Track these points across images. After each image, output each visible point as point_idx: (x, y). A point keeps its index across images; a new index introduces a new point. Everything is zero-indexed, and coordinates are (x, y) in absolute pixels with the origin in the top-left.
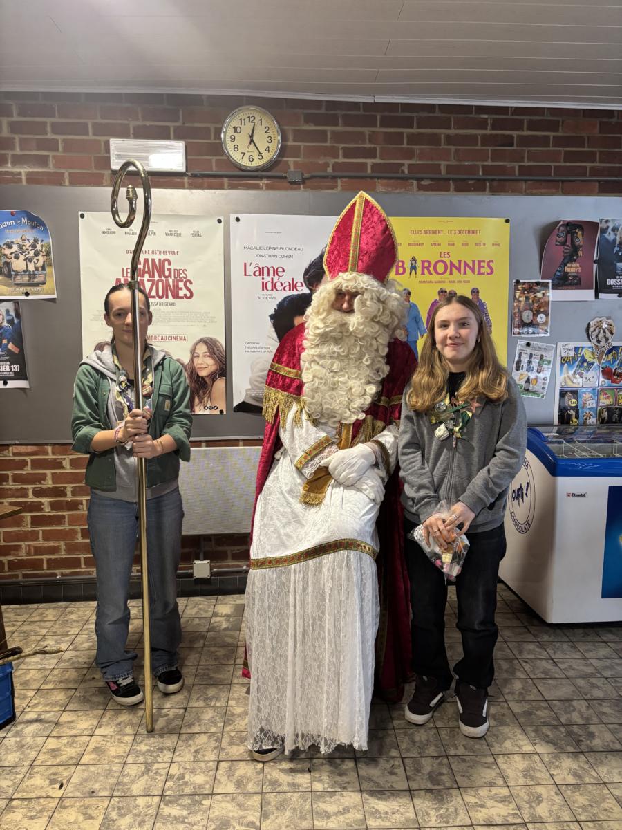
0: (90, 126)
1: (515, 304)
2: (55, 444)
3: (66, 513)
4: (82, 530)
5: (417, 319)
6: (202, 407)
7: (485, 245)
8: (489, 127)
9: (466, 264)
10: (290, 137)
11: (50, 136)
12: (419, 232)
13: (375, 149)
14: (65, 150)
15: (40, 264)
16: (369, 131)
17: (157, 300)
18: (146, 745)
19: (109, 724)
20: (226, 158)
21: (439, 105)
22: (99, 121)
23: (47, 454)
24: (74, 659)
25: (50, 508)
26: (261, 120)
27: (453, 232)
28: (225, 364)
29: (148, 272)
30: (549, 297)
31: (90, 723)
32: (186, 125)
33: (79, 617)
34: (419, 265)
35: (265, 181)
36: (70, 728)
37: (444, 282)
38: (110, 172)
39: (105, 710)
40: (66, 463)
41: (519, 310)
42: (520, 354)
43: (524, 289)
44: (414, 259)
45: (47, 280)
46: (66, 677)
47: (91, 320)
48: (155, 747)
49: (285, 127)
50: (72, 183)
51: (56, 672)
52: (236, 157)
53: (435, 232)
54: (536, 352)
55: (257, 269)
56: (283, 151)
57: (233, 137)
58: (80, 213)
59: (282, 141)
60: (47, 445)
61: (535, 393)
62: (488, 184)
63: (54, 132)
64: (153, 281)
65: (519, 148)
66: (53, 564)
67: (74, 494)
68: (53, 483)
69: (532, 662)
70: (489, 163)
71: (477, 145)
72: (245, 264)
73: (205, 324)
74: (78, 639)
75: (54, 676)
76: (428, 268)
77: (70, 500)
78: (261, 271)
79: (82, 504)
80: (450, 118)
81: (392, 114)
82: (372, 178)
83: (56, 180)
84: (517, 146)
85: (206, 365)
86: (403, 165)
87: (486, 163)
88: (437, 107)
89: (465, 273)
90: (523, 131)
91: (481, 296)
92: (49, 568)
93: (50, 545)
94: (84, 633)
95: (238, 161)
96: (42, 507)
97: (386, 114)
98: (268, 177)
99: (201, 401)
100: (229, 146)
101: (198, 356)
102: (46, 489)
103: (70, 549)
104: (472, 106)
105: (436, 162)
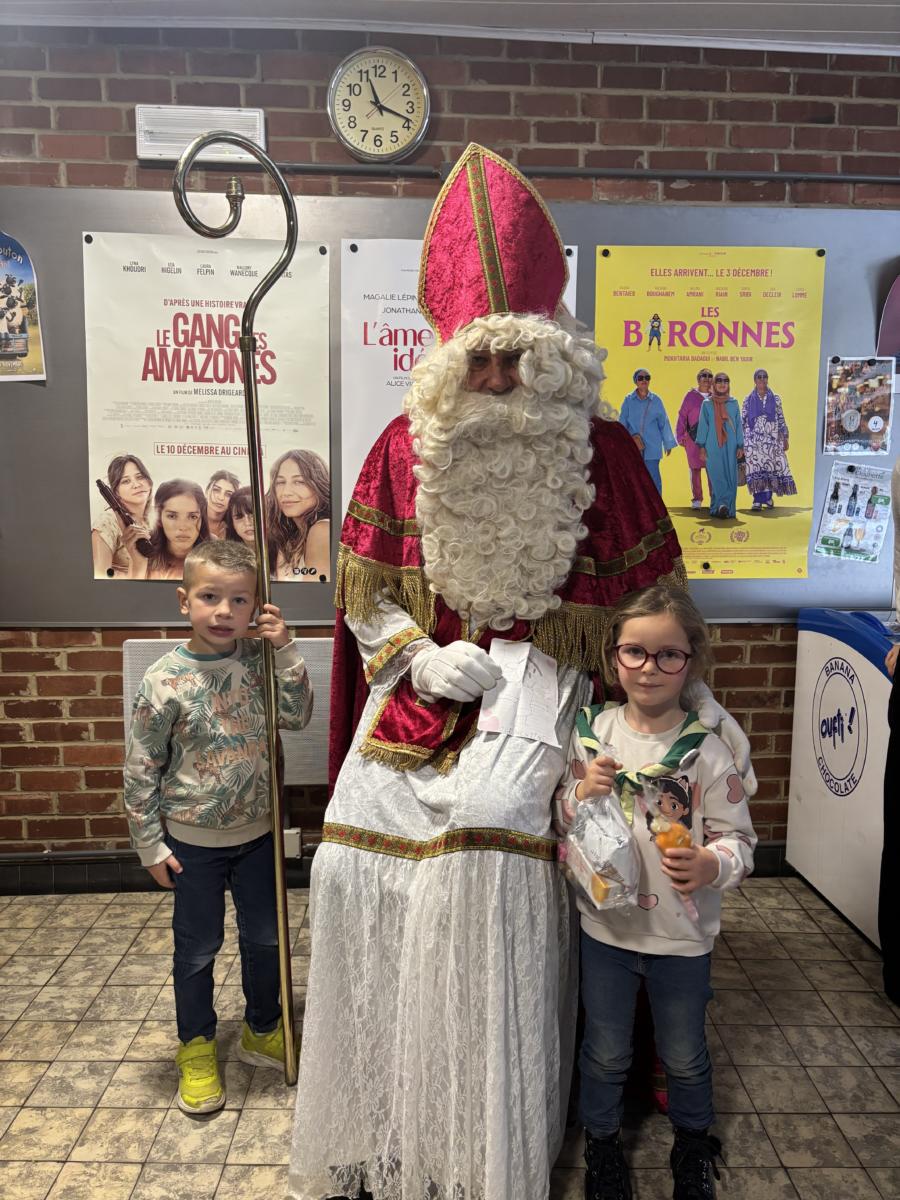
0: (103, 84)
1: (831, 399)
2: (43, 629)
3: (59, 745)
4: (87, 774)
5: (660, 422)
6: (290, 569)
7: (780, 295)
8: (791, 89)
9: (746, 329)
10: (446, 104)
11: (36, 102)
12: (666, 273)
13: (593, 125)
14: (61, 125)
15: (17, 321)
16: (582, 94)
17: (215, 385)
18: (161, 1185)
19: (99, 1138)
20: (335, 141)
21: (706, 50)
22: (120, 75)
23: (29, 645)
24: (57, 1004)
25: (33, 736)
26: (395, 72)
27: (725, 273)
28: (330, 497)
29: (201, 338)
30: (890, 385)
31: (65, 1133)
32: (267, 82)
33: (77, 921)
34: (665, 328)
35: (402, 182)
36: (29, 1144)
37: (707, 359)
38: (136, 163)
39: (96, 1108)
40: (61, 661)
41: (838, 410)
42: (837, 486)
43: (847, 373)
44: (656, 318)
45: (30, 348)
46: (36, 1038)
47: (104, 419)
48: (177, 1191)
49: (438, 87)
50: (71, 183)
51: (21, 1027)
52: (352, 138)
53: (693, 272)
54: (866, 482)
55: (387, 333)
56: (434, 129)
57: (347, 103)
58: (85, 234)
59: (431, 111)
60: (29, 629)
61: (860, 552)
62: (788, 188)
63: (43, 96)
64: (209, 353)
65: (841, 127)
66: (39, 830)
67: (74, 712)
68: (40, 695)
69: (870, 1033)
70: (791, 151)
71: (770, 119)
72: (366, 325)
73: (296, 427)
74: (69, 964)
75: (18, 1035)
76: (680, 335)
77: (66, 722)
78: (393, 337)
79: (87, 730)
80: (724, 72)
81: (623, 64)
82: (586, 176)
83: (44, 176)
84: (840, 123)
85: (296, 498)
86: (641, 153)
87: (785, 152)
88: (702, 52)
89: (744, 344)
90: (851, 96)
91: (771, 385)
92: (31, 836)
93: (33, 798)
94: (80, 952)
95: (355, 145)
96: (21, 733)
97: (613, 64)
98: (407, 175)
99: (288, 560)
100: (341, 120)
101: (284, 483)
102: (27, 704)
103: (67, 805)
104: (761, 53)
105: (700, 149)
